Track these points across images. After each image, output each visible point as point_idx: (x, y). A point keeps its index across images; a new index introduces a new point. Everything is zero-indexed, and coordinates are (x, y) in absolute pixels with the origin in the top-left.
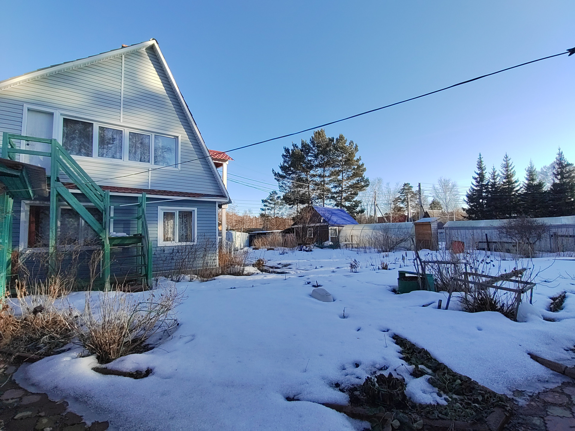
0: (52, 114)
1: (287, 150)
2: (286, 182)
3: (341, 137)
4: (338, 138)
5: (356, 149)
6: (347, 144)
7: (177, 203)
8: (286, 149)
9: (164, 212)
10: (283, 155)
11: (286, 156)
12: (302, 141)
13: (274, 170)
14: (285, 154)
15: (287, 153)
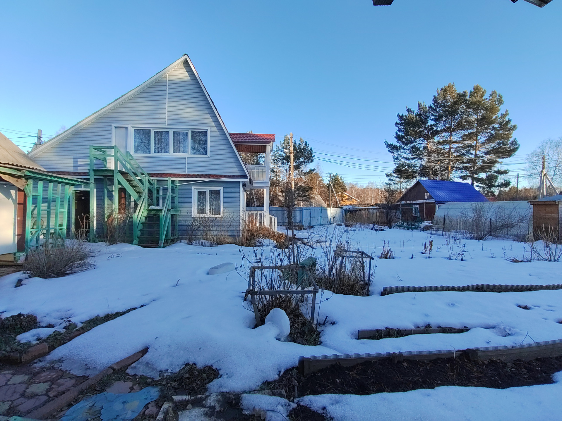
0: (126, 128)
1: (401, 117)
2: (401, 154)
3: (477, 89)
4: (473, 91)
5: (500, 102)
6: (486, 96)
7: (207, 184)
8: (399, 115)
9: (198, 191)
10: (396, 124)
11: (401, 124)
12: (419, 104)
13: (386, 142)
14: (398, 122)
15: (401, 121)
